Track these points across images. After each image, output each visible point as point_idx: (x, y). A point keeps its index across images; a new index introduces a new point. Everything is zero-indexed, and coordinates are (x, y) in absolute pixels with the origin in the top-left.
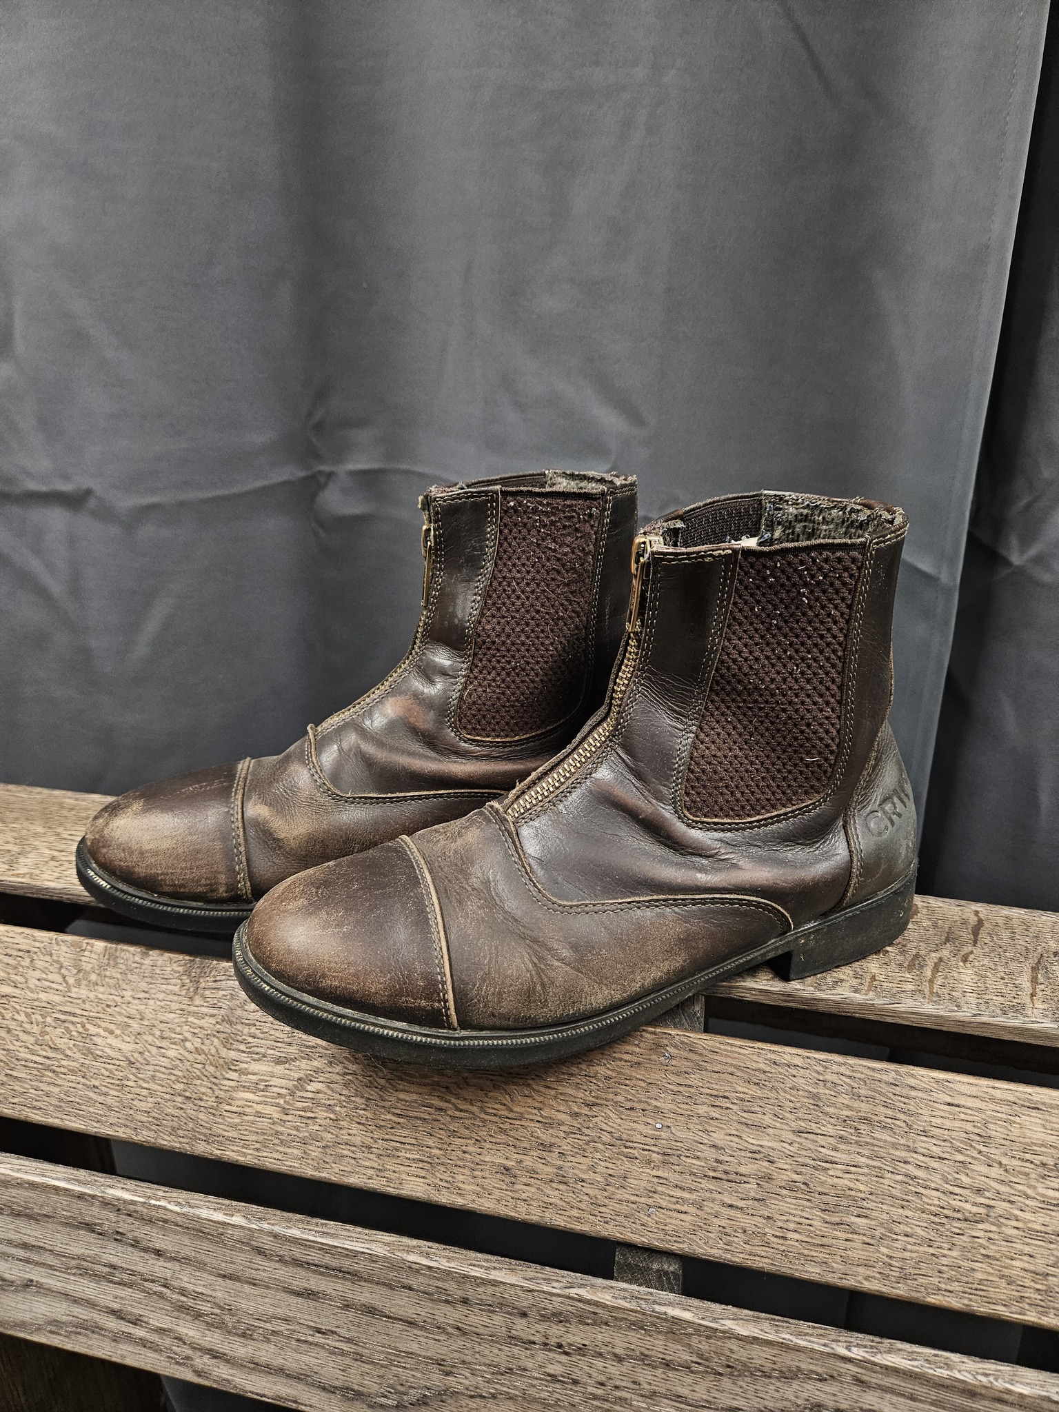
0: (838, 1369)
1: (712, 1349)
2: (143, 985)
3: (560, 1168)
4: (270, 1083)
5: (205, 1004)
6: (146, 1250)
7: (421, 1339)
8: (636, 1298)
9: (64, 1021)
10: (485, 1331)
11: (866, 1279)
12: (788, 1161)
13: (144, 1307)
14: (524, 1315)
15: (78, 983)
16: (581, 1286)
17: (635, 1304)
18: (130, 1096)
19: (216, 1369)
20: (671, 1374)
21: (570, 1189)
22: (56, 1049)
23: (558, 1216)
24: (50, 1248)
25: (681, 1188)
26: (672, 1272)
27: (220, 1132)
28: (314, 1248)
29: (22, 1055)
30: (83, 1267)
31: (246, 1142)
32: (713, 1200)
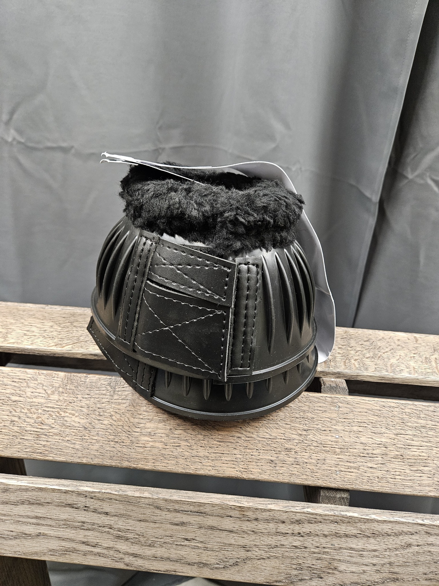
0: (419, 529)
1: (367, 527)
2: (87, 391)
3: (296, 458)
4: (157, 432)
5: (120, 398)
6: (99, 513)
7: (236, 538)
8: (332, 510)
9: (48, 411)
10: (266, 531)
11: (430, 491)
12: (394, 447)
13: (100, 539)
14: (284, 522)
15: (53, 393)
16: (308, 507)
17: (333, 513)
18: (88, 444)
19: (135, 562)
20: (348, 539)
21: (301, 467)
22: (47, 424)
23: (297, 479)
24: (49, 517)
25: (349, 462)
26: (346, 498)
28: (185, 504)
29: (28, 429)
30: (67, 524)
31: (147, 460)
32: (364, 466)
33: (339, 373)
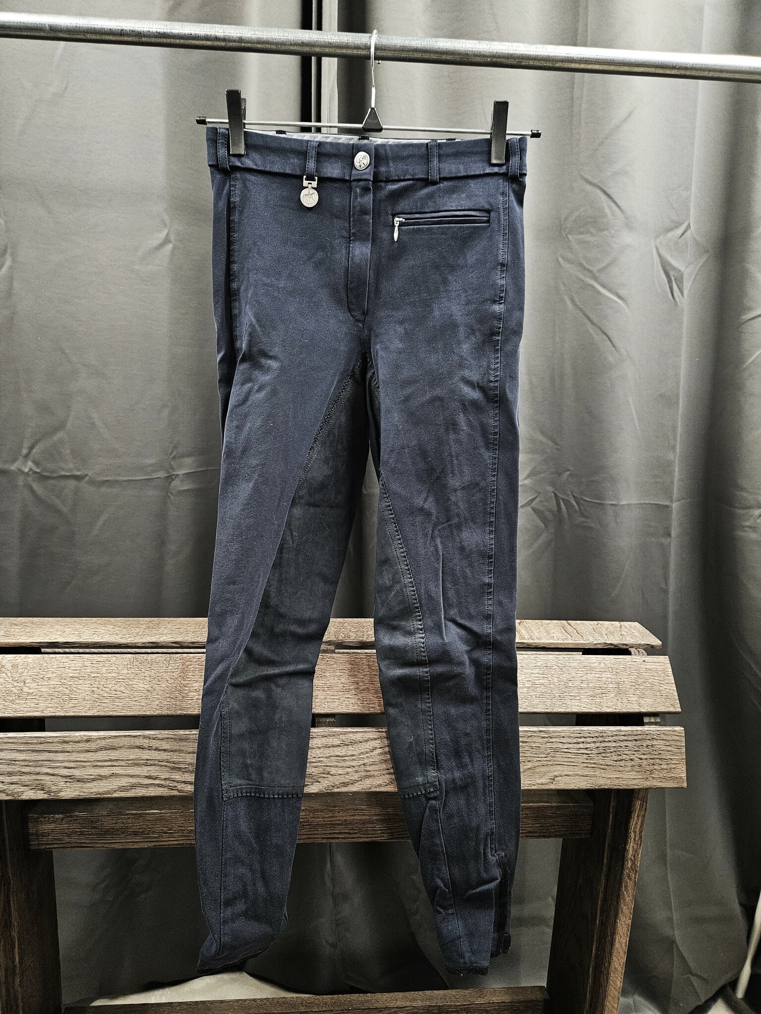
0: (379, 736)
1: (346, 738)
2: (149, 666)
6: (160, 750)
9: (120, 682)
13: (158, 772)
15: (123, 669)
18: (150, 701)
20: (335, 749)
22: (119, 691)
24: (121, 759)
25: (333, 696)
26: (332, 721)
27: (185, 706)
29: (105, 695)
32: (342, 698)
33: (330, 642)
